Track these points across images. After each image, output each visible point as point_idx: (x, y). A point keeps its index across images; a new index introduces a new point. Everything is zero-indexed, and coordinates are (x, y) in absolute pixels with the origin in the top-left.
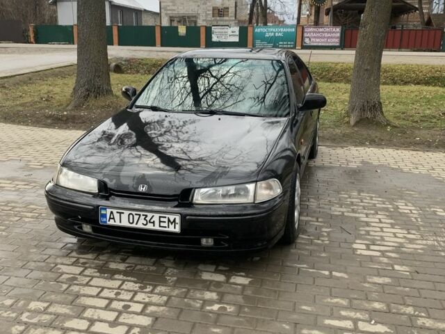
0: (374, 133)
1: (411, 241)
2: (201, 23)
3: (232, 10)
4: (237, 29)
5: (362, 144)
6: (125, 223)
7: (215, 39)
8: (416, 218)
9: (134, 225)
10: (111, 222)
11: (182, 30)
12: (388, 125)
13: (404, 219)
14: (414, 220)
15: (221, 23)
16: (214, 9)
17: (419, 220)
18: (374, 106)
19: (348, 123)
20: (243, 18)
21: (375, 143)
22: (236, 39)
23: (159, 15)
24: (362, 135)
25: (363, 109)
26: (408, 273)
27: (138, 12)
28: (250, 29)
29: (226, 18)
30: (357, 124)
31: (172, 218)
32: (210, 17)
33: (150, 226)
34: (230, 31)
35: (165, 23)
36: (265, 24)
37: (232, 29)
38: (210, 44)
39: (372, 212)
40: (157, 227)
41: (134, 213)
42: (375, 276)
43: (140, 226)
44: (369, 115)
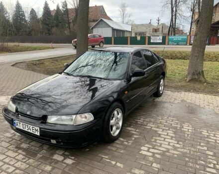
0: (197, 86)
1: (175, 148)
2: (148, 35)
3: (161, 30)
4: (161, 37)
5: (189, 91)
6: (21, 128)
7: (152, 41)
8: (188, 135)
9: (24, 129)
10: (17, 127)
11: (139, 38)
12: (205, 82)
13: (182, 134)
14: (186, 135)
15: (156, 35)
16: (153, 29)
17: (189, 136)
18: (199, 73)
19: (186, 80)
20: (165, 33)
21: (196, 91)
22: (161, 41)
23: (131, 32)
24: (190, 86)
25: (193, 74)
26: (157, 169)
27: (123, 31)
28: (167, 37)
29: (158, 33)
30: (190, 81)
31: (36, 128)
32: (151, 33)
33: (29, 131)
34: (158, 38)
35: (133, 35)
36: (174, 35)
37: (159, 37)
38: (150, 43)
39: (167, 128)
40: (31, 132)
41: (24, 124)
42: (138, 169)
43: (26, 130)
44: (196, 77)
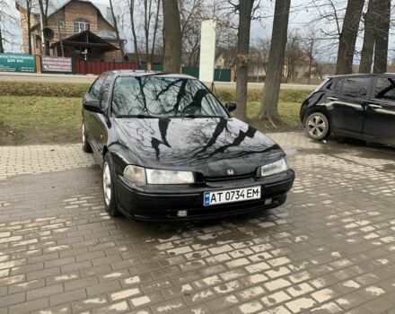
6: (223, 200)
9: (230, 201)
10: (214, 202)
31: (255, 189)
33: (241, 199)
40: (246, 198)
41: (230, 191)
43: (234, 200)
